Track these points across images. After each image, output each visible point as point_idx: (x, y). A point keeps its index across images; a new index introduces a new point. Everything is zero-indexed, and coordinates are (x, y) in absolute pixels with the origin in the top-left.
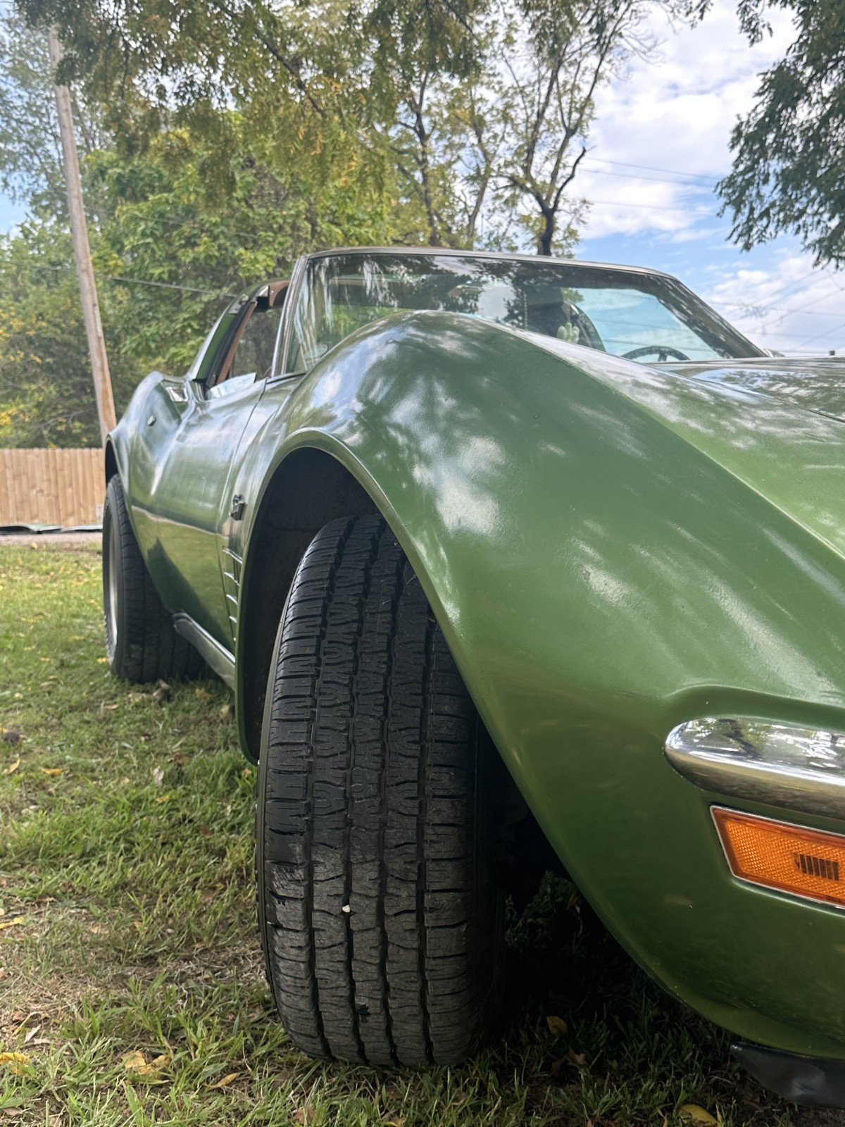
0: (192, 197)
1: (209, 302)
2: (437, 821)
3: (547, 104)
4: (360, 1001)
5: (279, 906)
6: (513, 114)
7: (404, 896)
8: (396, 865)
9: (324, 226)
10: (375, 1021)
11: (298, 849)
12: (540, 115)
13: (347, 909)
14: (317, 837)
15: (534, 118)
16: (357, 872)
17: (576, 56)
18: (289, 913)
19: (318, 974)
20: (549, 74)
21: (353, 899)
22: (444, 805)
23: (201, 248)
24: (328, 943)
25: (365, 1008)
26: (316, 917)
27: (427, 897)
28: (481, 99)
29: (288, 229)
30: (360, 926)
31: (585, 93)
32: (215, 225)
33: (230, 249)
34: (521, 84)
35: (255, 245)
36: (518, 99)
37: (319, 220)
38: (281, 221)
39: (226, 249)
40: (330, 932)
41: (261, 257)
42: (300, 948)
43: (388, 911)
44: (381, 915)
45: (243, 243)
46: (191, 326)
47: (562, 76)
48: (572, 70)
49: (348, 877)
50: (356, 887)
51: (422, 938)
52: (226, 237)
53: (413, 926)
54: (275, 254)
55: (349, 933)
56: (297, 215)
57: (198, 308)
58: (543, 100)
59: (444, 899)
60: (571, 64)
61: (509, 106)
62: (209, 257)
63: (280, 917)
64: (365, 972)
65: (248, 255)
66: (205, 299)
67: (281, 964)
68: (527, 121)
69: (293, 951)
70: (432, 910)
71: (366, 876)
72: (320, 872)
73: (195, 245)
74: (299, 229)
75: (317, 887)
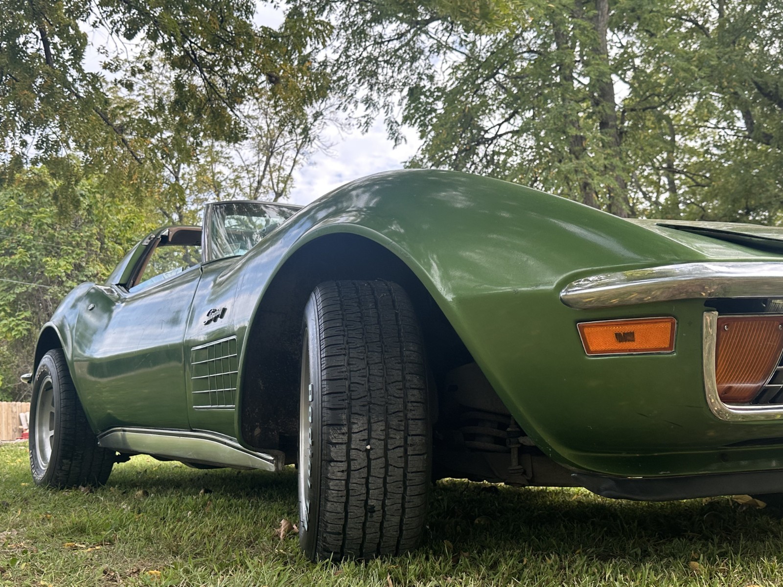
0: (13, 222)
1: (20, 293)
2: (413, 399)
3: (263, 176)
4: (371, 502)
5: (332, 449)
6: (240, 181)
7: (398, 438)
8: (394, 422)
9: (110, 244)
10: (377, 516)
11: (344, 417)
12: (259, 182)
13: (368, 447)
14: (354, 410)
15: (255, 185)
16: (374, 427)
17: (281, 149)
18: (338, 452)
19: (351, 486)
20: (265, 159)
21: (373, 441)
22: (416, 392)
23: (17, 256)
24: (358, 467)
25: (373, 507)
26: (353, 452)
27: (409, 438)
28: (220, 173)
29: (84, 245)
30: (375, 456)
31: (287, 172)
32: (29, 241)
33: (39, 257)
34: (247, 163)
35: (58, 256)
36: (244, 174)
37: (106, 240)
38: (79, 239)
39: (36, 258)
40: (359, 460)
41: (62, 263)
42: (343, 471)
43: (390, 447)
44: (386, 449)
45: (48, 254)
46: (4, 310)
47: (272, 161)
48: (279, 157)
49: (370, 430)
50: (373, 435)
51: (406, 462)
52: (36, 249)
53: (402, 454)
54: (73, 261)
55: (369, 460)
56: (91, 236)
57: (11, 298)
58: (261, 174)
59: (417, 439)
60: (278, 154)
61: (238, 177)
62: (24, 262)
63: (333, 454)
64: (376, 483)
65: (54, 261)
66: (18, 291)
67: (331, 483)
68: (250, 186)
69: (339, 474)
70: (411, 445)
71: (378, 429)
72: (355, 428)
73: (13, 254)
74: (91, 245)
75: (354, 436)
